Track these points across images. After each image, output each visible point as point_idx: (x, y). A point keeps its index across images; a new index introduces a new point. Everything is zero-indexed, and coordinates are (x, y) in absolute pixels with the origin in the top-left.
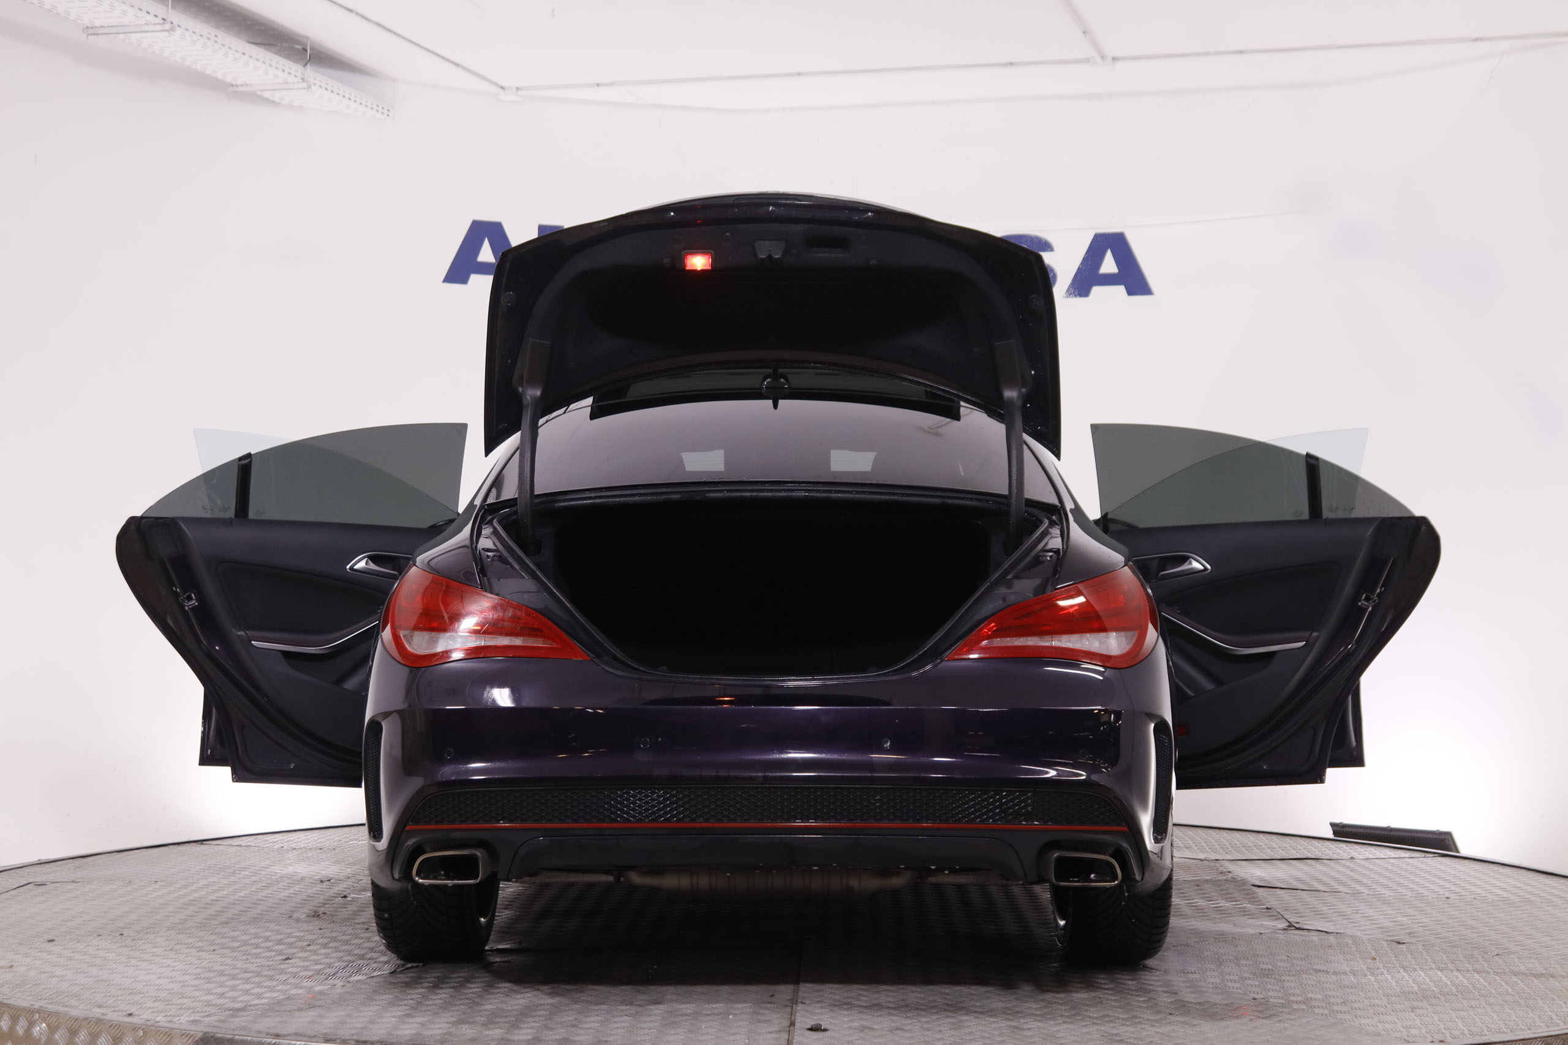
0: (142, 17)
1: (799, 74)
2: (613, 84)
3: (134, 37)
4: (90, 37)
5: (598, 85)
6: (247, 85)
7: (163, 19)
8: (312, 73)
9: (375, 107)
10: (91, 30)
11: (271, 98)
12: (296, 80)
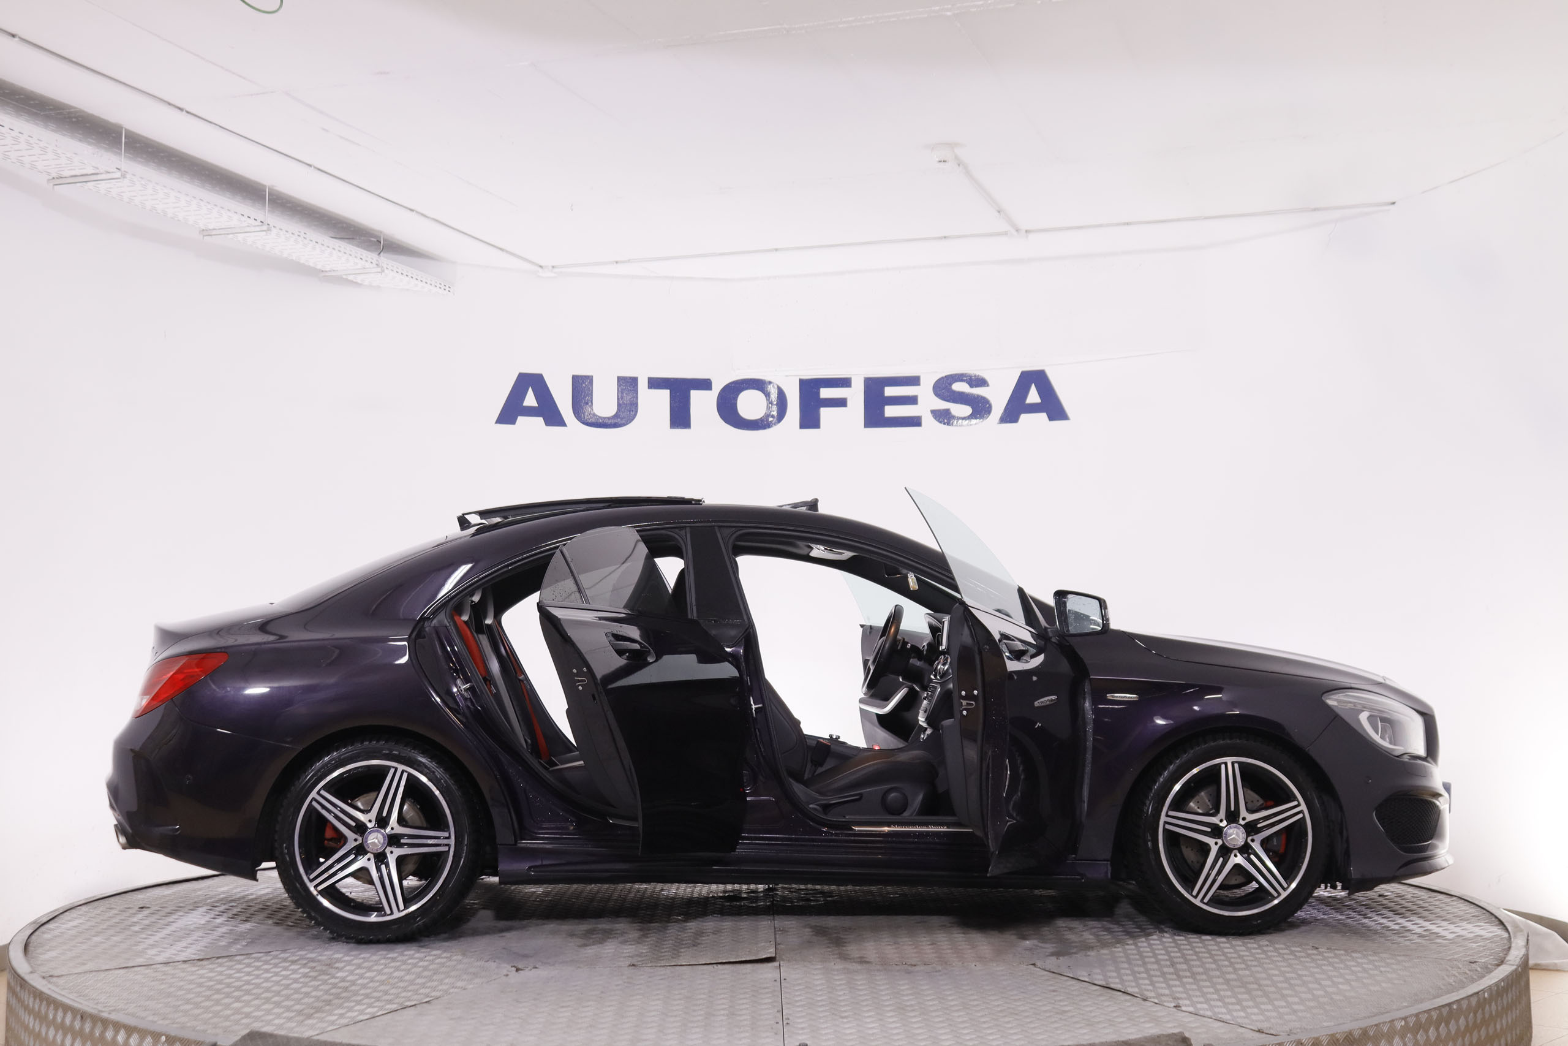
0: (245, 221)
1: (776, 250)
2: (629, 261)
3: (240, 237)
4: (205, 238)
5: (617, 262)
6: (334, 271)
7: (261, 222)
8: (386, 260)
9: (438, 285)
10: (206, 232)
11: (355, 281)
12: (371, 265)
